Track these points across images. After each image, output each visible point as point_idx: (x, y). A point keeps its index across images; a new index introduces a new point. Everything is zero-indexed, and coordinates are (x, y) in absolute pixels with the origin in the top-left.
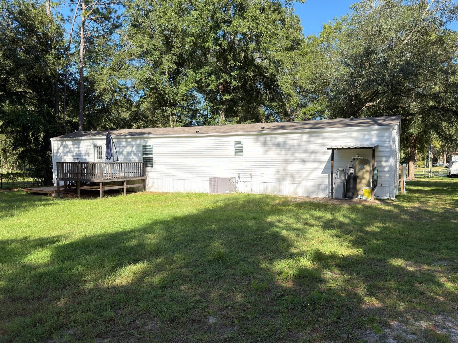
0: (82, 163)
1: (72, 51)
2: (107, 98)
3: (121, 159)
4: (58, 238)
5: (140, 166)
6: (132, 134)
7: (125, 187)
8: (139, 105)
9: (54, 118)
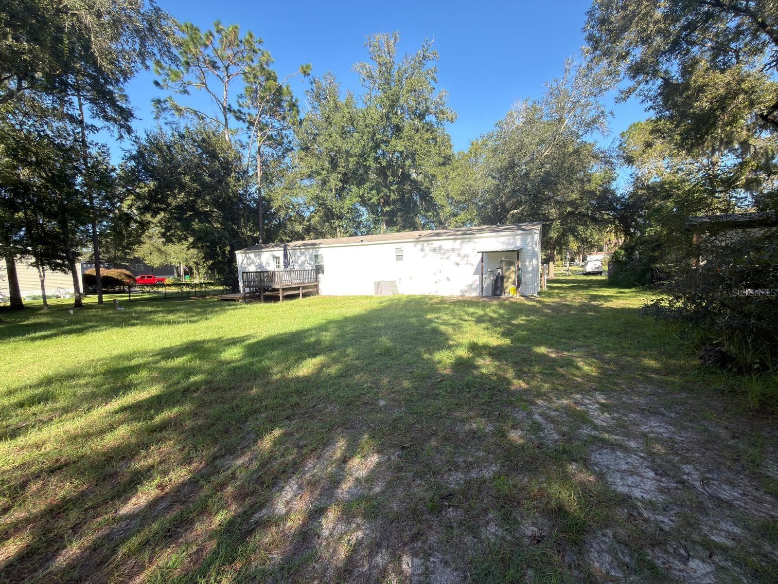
0: (263, 272)
1: (251, 174)
2: (282, 214)
3: (297, 268)
4: (248, 337)
5: (313, 273)
6: (305, 245)
7: (301, 291)
8: (310, 220)
9: (237, 233)
